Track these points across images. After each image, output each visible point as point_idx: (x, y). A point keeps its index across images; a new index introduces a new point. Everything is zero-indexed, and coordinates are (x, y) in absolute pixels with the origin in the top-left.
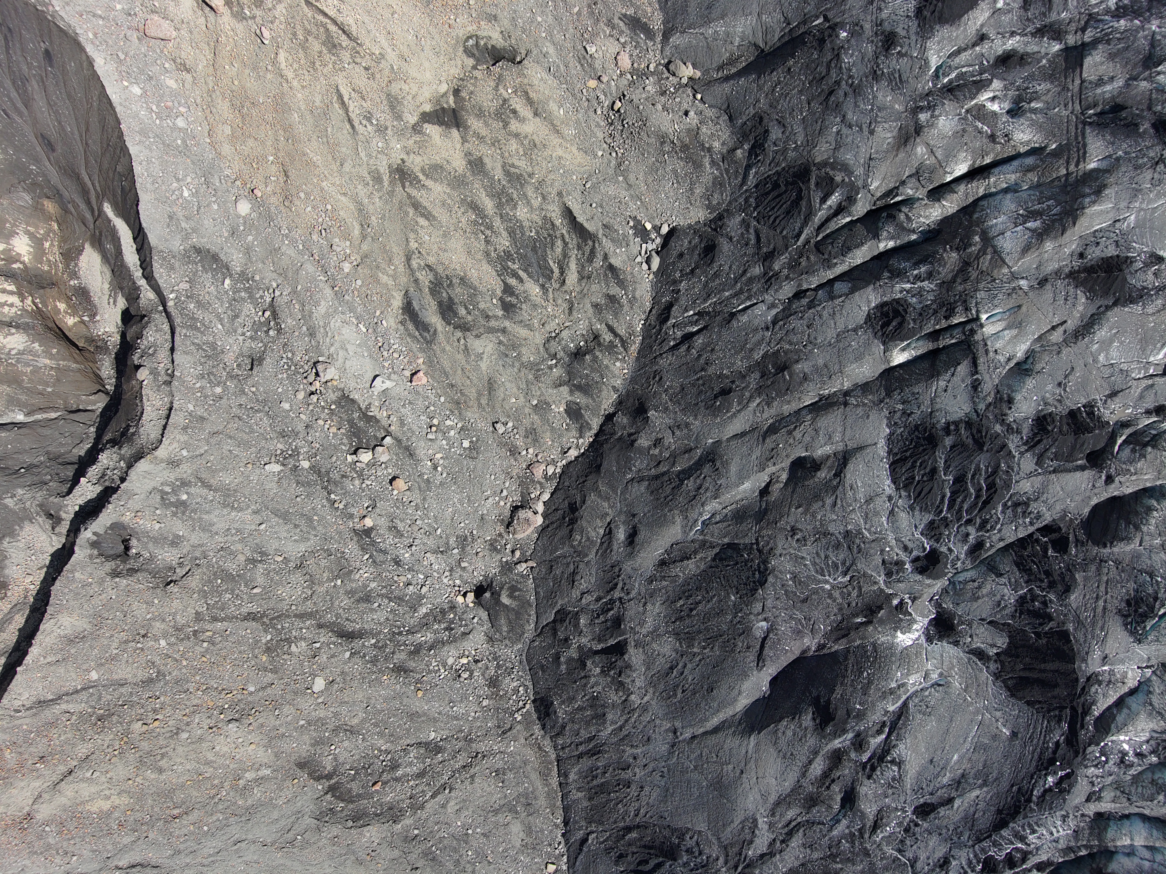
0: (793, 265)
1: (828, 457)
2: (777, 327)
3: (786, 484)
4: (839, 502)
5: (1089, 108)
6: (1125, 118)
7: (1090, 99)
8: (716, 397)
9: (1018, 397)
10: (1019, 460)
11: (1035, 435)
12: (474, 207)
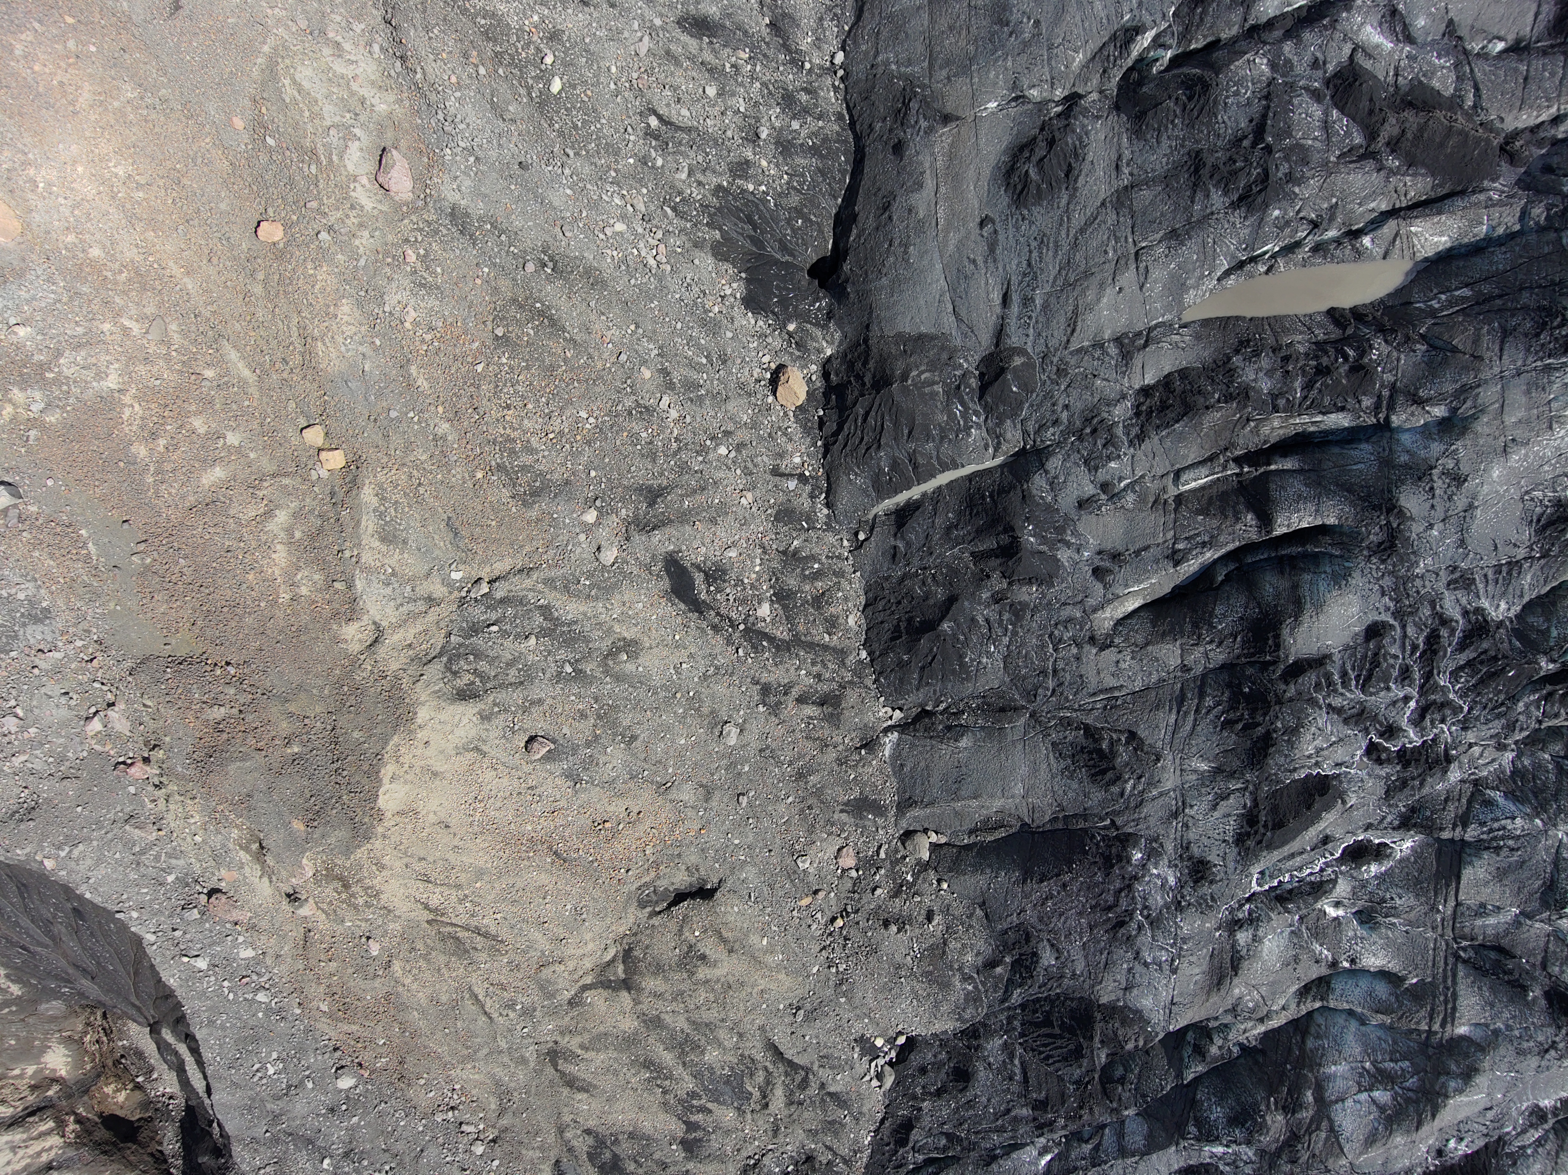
0: (1072, 1114)
5: (1465, 938)
6: (1510, 971)
12: (648, 1064)
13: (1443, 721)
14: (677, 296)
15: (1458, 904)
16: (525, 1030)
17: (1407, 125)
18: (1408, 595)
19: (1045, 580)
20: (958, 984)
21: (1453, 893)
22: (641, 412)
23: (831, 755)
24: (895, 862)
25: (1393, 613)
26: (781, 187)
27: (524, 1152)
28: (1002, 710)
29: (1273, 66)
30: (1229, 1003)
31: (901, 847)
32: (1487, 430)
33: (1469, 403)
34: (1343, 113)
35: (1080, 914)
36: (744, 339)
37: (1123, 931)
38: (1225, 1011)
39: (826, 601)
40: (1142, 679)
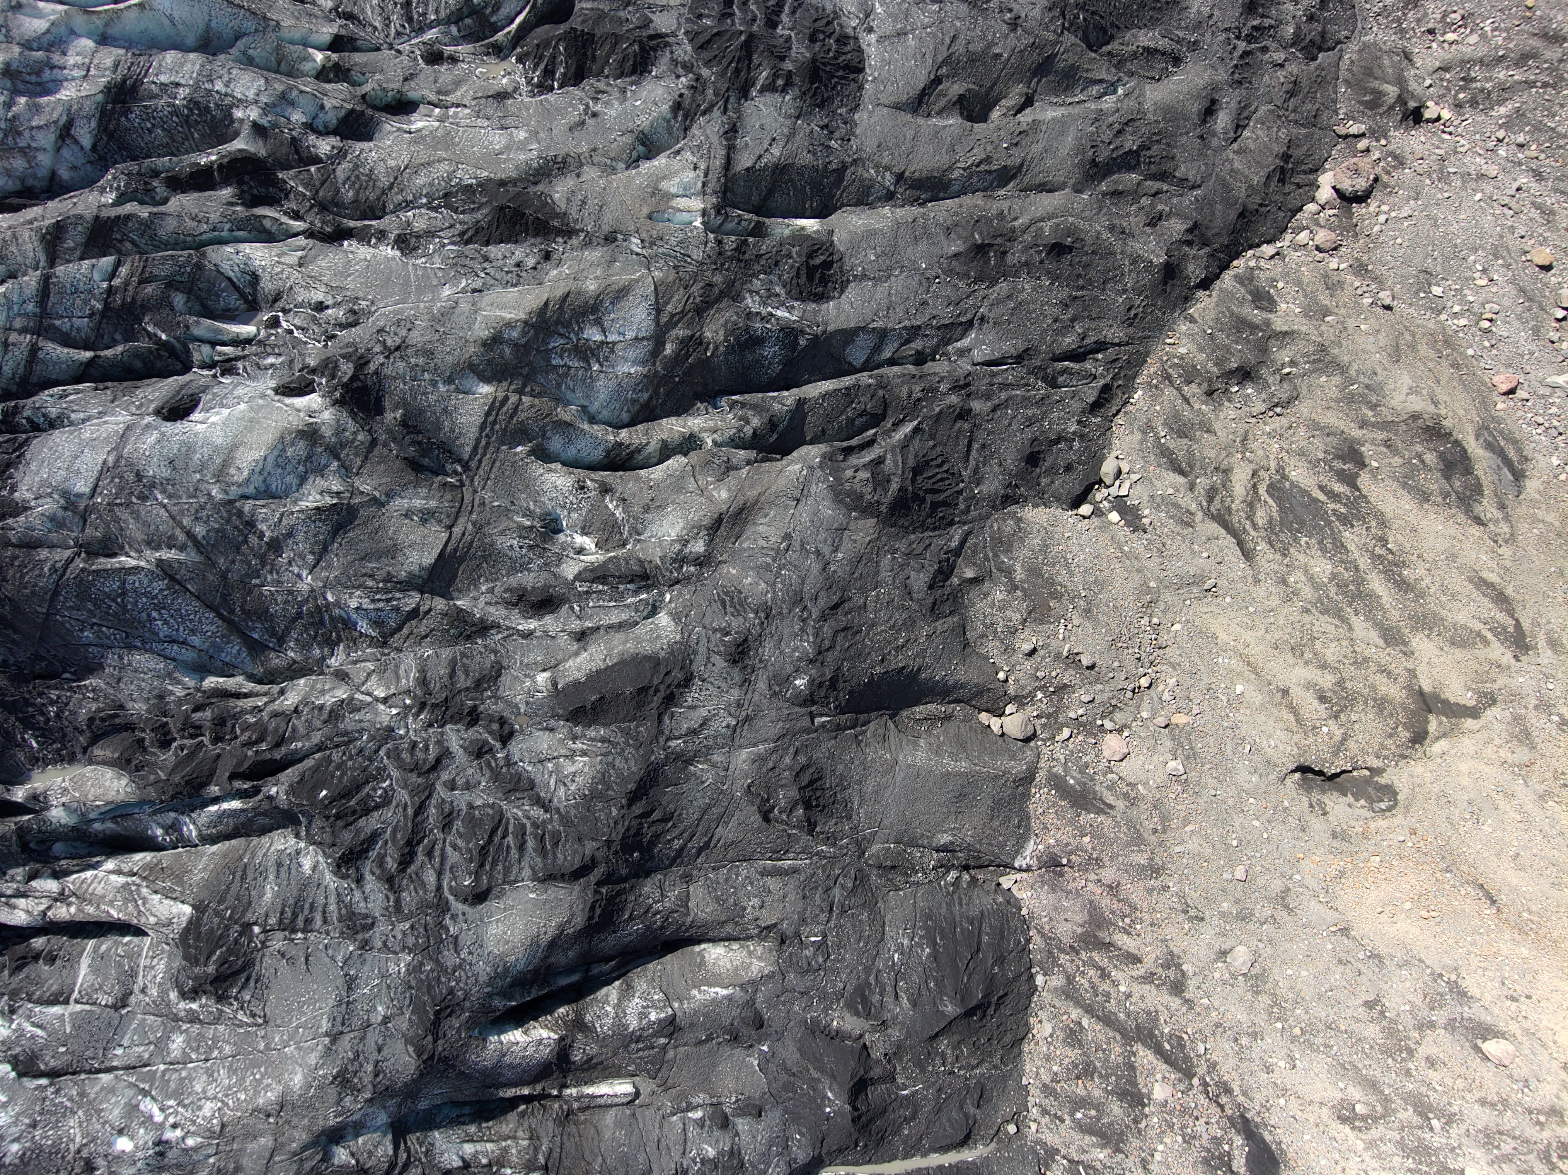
0: (930, 391)
1: (939, 113)
2: (969, 316)
3: (996, 102)
4: (947, 41)
5: (452, 486)
6: (414, 443)
7: (449, 496)
8: (1070, 249)
9: (665, 108)
10: (679, 28)
11: (655, 49)
12: (1403, 586)
13: (414, 745)
15: (450, 527)
16: (1551, 686)
18: (426, 930)
19: (817, 1029)
20: (1018, 567)
21: (453, 541)
23: (1108, 875)
24: (1048, 716)
25: (449, 910)
27: (1557, 524)
28: (894, 867)
30: (732, 478)
31: (1038, 728)
32: (297, 1133)
33: (308, 1166)
35: (872, 626)
37: (835, 598)
38: (737, 469)
39: (1076, 1066)
40: (737, 875)
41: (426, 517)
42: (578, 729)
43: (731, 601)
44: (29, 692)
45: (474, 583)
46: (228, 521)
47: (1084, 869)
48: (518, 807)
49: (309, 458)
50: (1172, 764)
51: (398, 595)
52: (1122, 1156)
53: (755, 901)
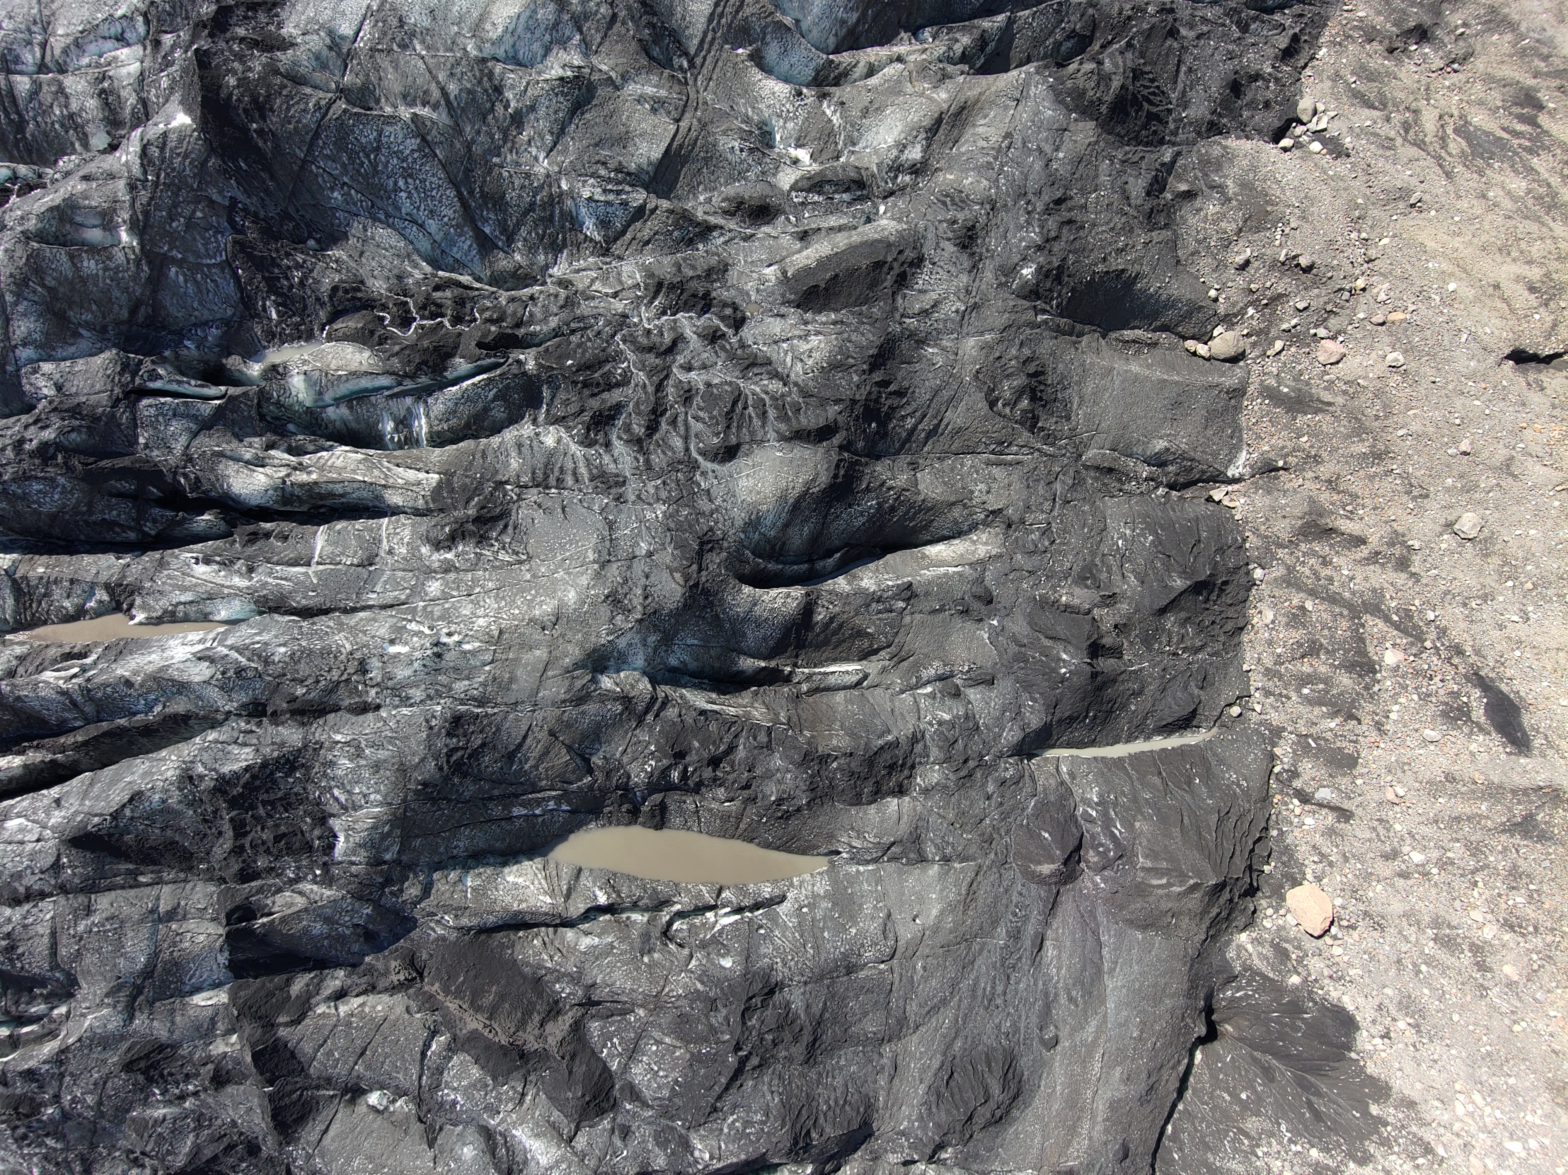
0: (1140, 11)
5: (679, 81)
6: (649, 25)
7: (676, 90)
13: (649, 331)
14: (1453, 1052)
15: (677, 121)
17: (537, 1032)
18: (677, 483)
19: (1046, 604)
20: (1230, 184)
21: (679, 136)
22: (1520, 927)
23: (1327, 470)
24: (1259, 333)
25: (698, 467)
26: (1270, 1144)
28: (1110, 470)
29: (687, 1147)
30: (949, 84)
31: (1249, 347)
32: (570, 648)
33: (579, 684)
34: (605, 1063)
35: (1094, 225)
36: (1367, 980)
37: (1059, 194)
38: (955, 76)
39: (1302, 645)
40: (962, 465)
41: (656, 106)
42: (809, 316)
43: (952, 200)
44: (277, 250)
45: (693, 190)
46: (480, 82)
47: (1299, 469)
48: (756, 383)
49: (556, 24)
50: (1390, 357)
51: (628, 188)
52: (1355, 722)
53: (982, 486)
